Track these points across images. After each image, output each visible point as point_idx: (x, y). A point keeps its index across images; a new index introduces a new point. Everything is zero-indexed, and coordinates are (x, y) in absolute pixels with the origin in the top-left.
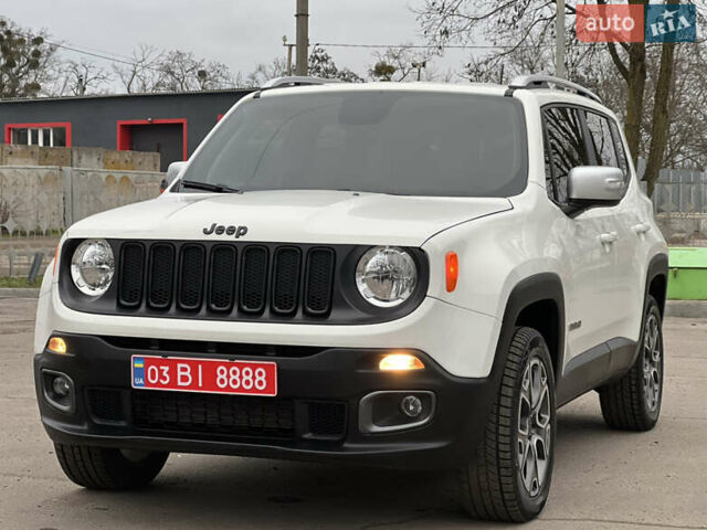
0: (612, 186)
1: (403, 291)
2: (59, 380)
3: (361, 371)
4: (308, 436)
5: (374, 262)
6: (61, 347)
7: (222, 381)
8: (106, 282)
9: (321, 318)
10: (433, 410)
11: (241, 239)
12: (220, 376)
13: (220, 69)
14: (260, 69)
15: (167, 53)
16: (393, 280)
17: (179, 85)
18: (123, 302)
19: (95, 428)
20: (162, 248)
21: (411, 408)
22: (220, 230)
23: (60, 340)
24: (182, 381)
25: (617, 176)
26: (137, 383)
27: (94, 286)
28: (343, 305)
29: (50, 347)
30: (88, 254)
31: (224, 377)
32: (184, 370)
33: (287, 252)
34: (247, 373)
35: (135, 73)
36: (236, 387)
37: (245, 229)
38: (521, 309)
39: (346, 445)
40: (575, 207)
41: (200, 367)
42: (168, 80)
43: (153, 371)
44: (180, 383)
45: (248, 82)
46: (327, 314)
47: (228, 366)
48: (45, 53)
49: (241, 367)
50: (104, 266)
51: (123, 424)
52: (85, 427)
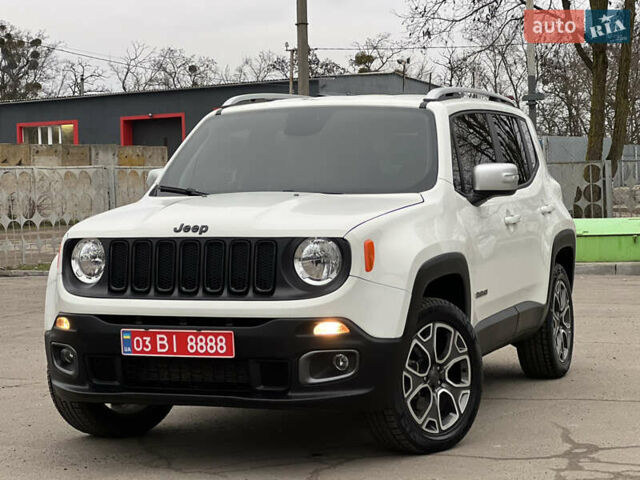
0: (509, 179)
1: (332, 271)
2: (64, 350)
3: (299, 336)
4: (261, 388)
5: (307, 250)
6: (65, 325)
7: (192, 347)
8: (99, 272)
9: (267, 295)
10: (357, 364)
11: (204, 235)
12: (190, 344)
13: (209, 63)
14: (247, 63)
15: (158, 51)
16: (324, 263)
17: (171, 80)
18: (113, 288)
19: (94, 388)
20: (142, 244)
21: (341, 364)
22: (187, 229)
23: (65, 320)
24: (161, 348)
25: (513, 170)
26: (126, 351)
27: (90, 275)
28: (285, 285)
29: (58, 325)
30: (84, 251)
31: (193, 344)
32: (161, 340)
33: (240, 245)
34: (211, 340)
35: (129, 70)
36: (202, 351)
37: (207, 227)
38: (428, 282)
39: (290, 394)
40: (479, 197)
41: (174, 337)
42: (161, 75)
43: (138, 341)
44: (159, 350)
45: (235, 75)
46: (272, 293)
47: (196, 336)
48: (44, 54)
49: (206, 335)
50: (97, 259)
51: (116, 383)
52: (87, 387)
